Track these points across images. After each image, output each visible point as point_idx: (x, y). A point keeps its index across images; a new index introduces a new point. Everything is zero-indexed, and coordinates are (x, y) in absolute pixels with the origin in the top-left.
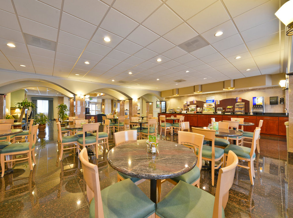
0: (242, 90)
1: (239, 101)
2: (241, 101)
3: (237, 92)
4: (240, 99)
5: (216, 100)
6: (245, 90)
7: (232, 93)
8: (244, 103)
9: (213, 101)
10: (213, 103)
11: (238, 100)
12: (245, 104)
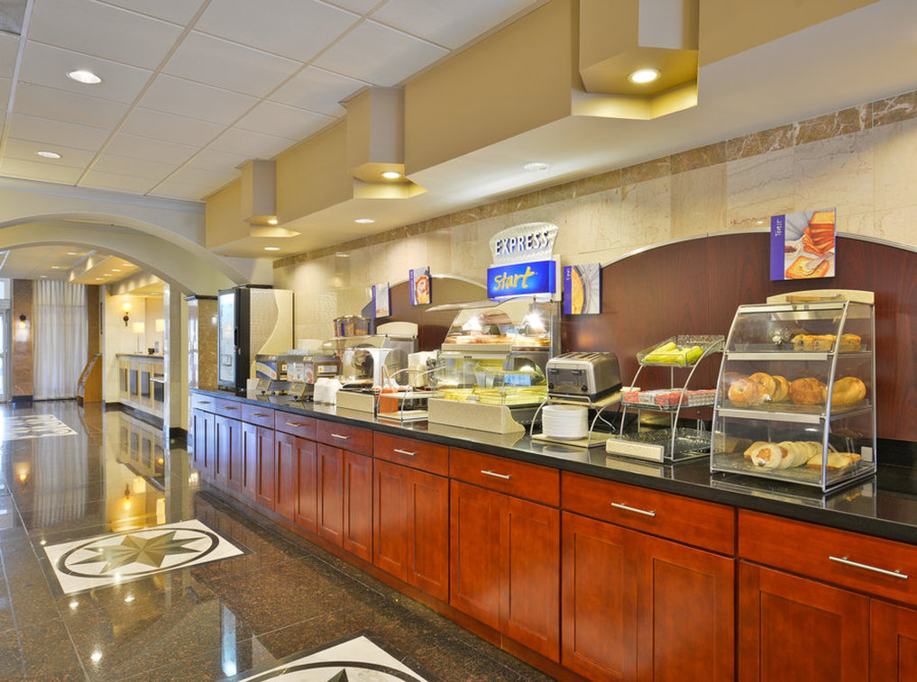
0: (849, 115)
1: (799, 264)
2: (831, 273)
3: (785, 143)
4: (816, 235)
5: (566, 269)
6: (879, 105)
7: (731, 166)
8: (868, 297)
9: (544, 275)
10: (544, 297)
11: (789, 261)
12: (883, 307)
